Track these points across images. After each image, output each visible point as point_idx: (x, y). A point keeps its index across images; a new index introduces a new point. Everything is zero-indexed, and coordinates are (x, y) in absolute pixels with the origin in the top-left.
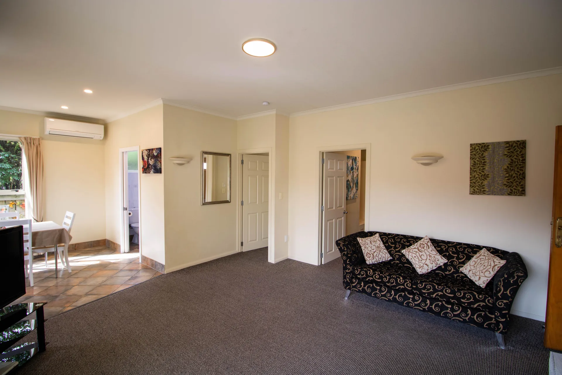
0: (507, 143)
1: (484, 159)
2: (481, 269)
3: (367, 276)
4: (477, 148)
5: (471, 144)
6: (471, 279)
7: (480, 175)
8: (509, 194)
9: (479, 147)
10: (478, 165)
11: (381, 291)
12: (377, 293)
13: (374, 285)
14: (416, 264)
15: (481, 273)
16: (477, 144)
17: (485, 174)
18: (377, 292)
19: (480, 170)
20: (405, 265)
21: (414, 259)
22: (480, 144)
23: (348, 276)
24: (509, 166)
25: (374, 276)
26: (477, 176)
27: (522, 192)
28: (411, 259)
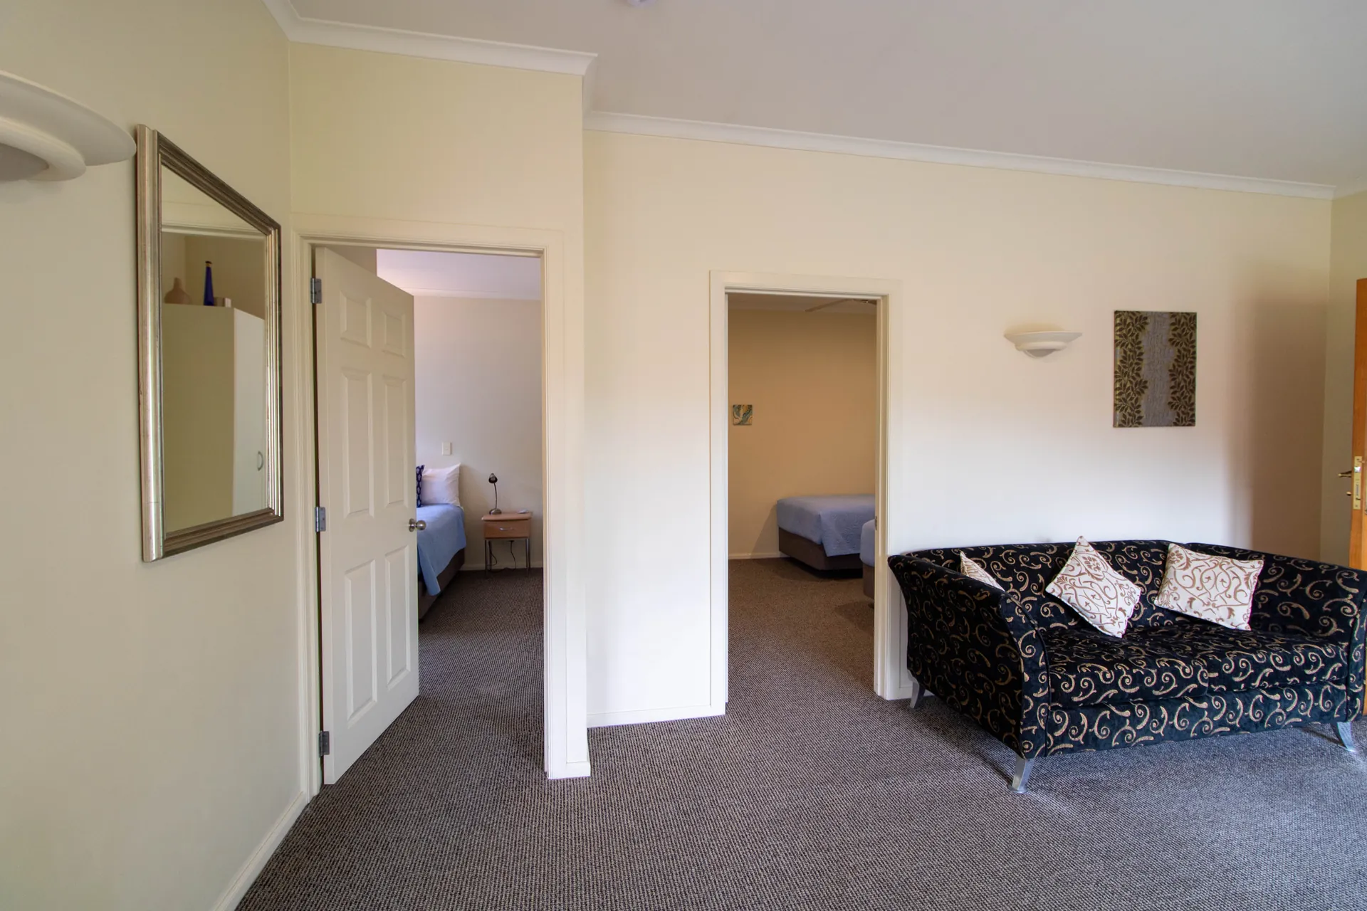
0: (1173, 315)
1: (1139, 348)
2: (1221, 591)
3: (1101, 688)
4: (1129, 321)
5: (1116, 312)
6: (1203, 618)
7: (1134, 382)
8: (1176, 424)
9: (1131, 318)
10: (1131, 360)
11: (1135, 720)
12: (1125, 733)
13: (1113, 708)
14: (1101, 615)
15: (1226, 599)
16: (1128, 312)
17: (1141, 381)
18: (1127, 727)
19: (1133, 370)
20: (1053, 625)
21: (1093, 603)
22: (1133, 313)
23: (1043, 711)
24: (1176, 364)
25: (1119, 682)
26: (1129, 385)
27: (1190, 421)
28: (1087, 604)
